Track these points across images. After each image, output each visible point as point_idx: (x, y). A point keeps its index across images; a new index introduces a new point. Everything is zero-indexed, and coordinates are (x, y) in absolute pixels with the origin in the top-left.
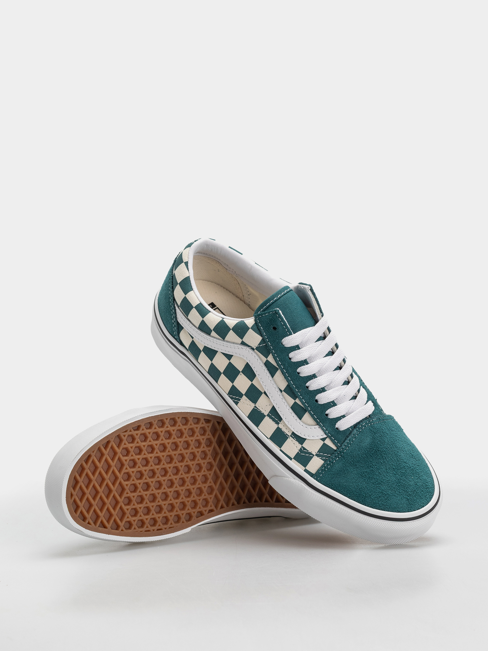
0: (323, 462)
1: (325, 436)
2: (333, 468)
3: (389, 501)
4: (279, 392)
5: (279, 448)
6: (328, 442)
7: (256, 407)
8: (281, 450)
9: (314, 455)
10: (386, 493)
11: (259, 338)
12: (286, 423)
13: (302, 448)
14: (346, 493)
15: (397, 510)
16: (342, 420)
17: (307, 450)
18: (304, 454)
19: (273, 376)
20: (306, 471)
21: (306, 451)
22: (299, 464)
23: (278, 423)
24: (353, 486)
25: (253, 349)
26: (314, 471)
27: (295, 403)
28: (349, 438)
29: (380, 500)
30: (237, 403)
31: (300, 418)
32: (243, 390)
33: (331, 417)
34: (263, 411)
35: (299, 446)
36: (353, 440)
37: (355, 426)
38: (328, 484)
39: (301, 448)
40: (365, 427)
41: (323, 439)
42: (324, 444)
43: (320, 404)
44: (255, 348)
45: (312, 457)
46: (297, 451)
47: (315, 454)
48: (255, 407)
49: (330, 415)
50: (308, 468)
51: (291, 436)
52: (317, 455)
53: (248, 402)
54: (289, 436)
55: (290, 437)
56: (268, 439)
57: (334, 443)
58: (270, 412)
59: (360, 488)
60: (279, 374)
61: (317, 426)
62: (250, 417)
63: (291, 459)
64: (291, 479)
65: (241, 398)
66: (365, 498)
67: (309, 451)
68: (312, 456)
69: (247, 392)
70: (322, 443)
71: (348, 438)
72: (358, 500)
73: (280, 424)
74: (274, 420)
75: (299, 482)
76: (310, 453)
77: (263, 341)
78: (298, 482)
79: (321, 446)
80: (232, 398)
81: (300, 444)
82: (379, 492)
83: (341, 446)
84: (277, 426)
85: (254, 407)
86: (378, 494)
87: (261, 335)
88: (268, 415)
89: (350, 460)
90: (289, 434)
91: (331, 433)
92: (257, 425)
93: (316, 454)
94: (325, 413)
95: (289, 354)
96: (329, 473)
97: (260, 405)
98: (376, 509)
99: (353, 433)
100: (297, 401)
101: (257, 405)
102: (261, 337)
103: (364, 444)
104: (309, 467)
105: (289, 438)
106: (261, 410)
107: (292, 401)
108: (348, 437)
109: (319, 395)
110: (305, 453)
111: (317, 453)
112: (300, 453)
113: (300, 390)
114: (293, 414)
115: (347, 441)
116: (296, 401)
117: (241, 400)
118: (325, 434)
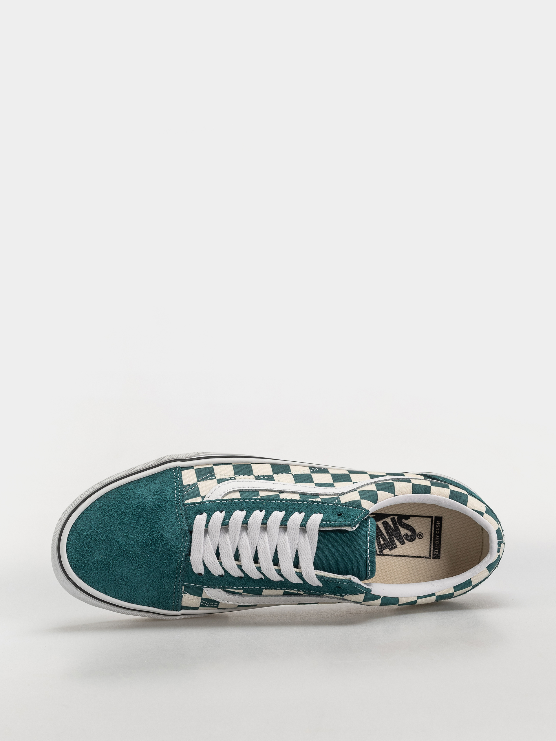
0: (184, 484)
1: (205, 500)
5: (234, 464)
6: (198, 500)
9: (199, 481)
17: (209, 479)
20: (192, 467)
22: (203, 467)
23: (257, 476)
26: (184, 472)
34: (280, 476)
35: (218, 476)
39: (215, 477)
41: (203, 498)
42: (199, 495)
45: (198, 479)
47: (199, 483)
48: (291, 473)
50: (193, 471)
51: (235, 478)
53: (301, 472)
55: (235, 476)
56: (251, 463)
57: (192, 503)
62: (287, 466)
65: (310, 471)
67: (206, 480)
69: (311, 476)
70: (202, 494)
73: (254, 477)
74: (263, 475)
76: (203, 480)
79: (200, 492)
81: (219, 478)
83: (185, 508)
84: (254, 475)
88: (272, 475)
91: (203, 506)
92: (273, 465)
94: (225, 511)
97: (288, 477)
99: (187, 526)
101: (290, 475)
106: (283, 475)
108: (186, 518)
110: (208, 477)
111: (197, 485)
112: (212, 474)
115: (183, 515)
118: (207, 502)
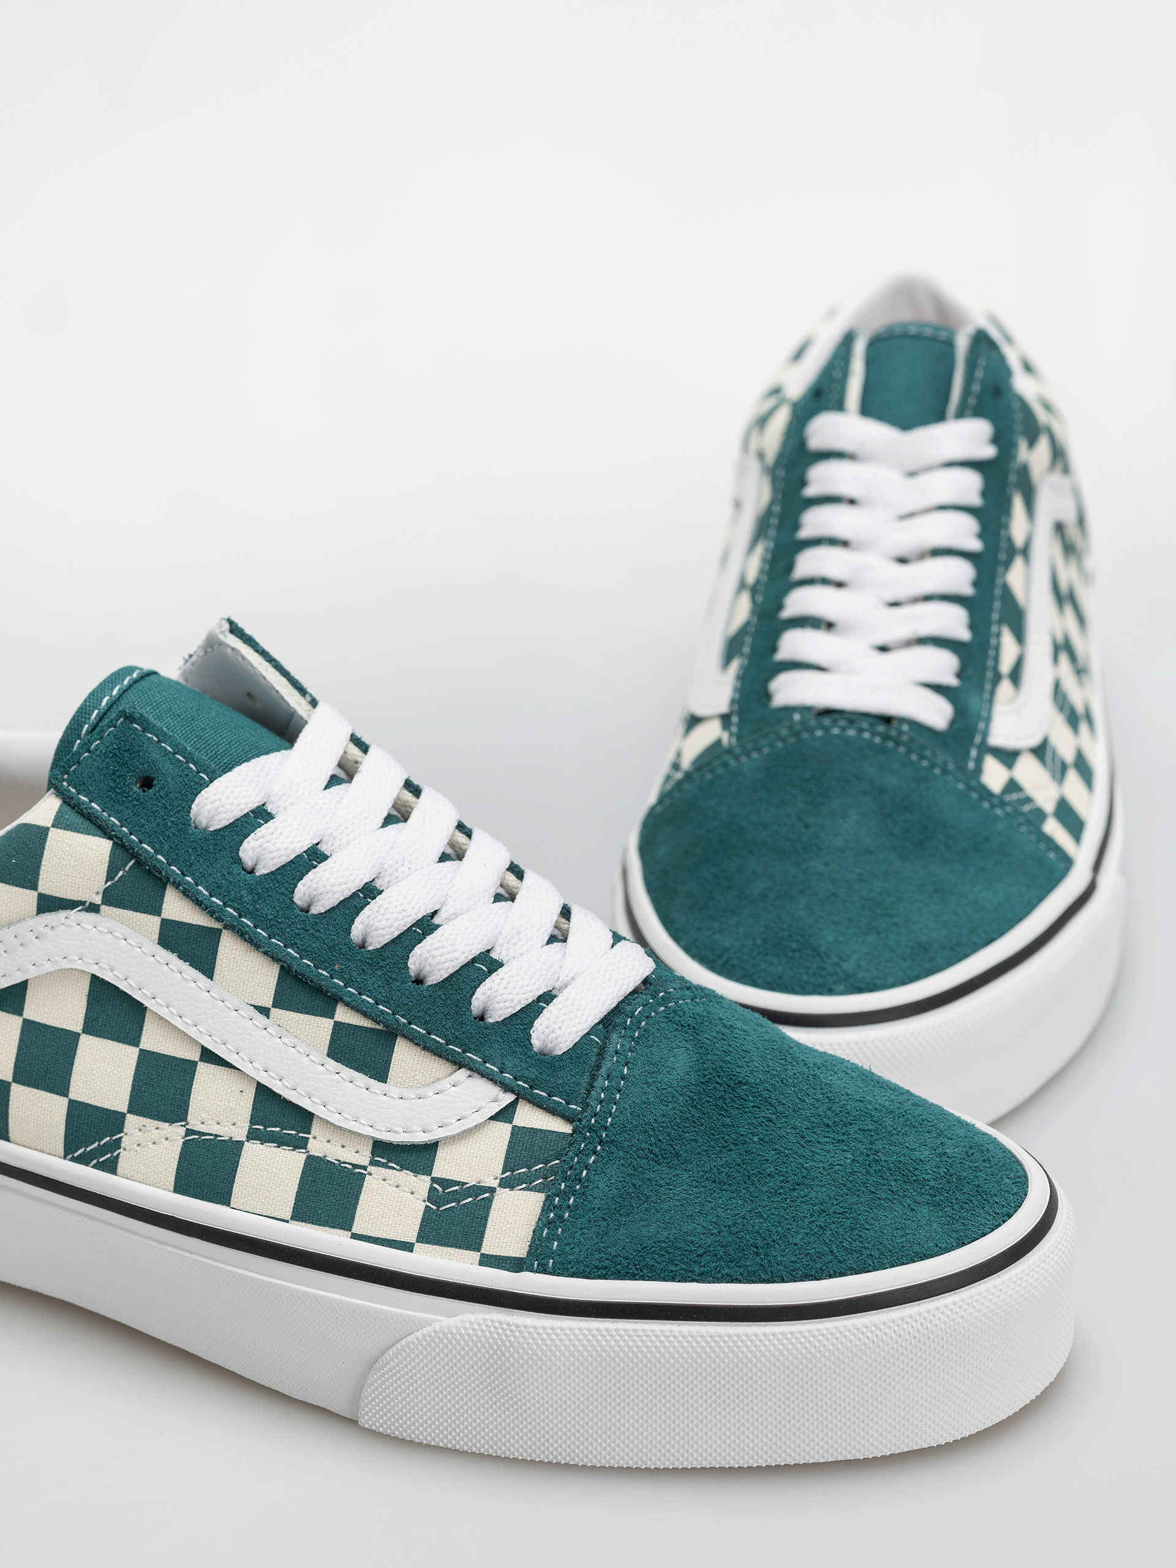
0: (540, 1197)
1: (507, 1099)
2: (590, 1198)
3: (867, 1232)
4: (260, 1018)
5: (346, 1232)
6: (529, 1117)
7: (194, 1132)
8: (355, 1236)
9: (492, 1190)
10: (842, 1210)
11: (100, 848)
12: (335, 1119)
13: (436, 1186)
14: (683, 1266)
15: (917, 1254)
16: (545, 1011)
17: (457, 1183)
18: (453, 1204)
19: (209, 973)
20: (488, 1261)
21: (457, 1188)
22: (449, 1249)
23: (300, 1144)
24: (698, 1230)
25: (93, 908)
26: (519, 1249)
27: (337, 1025)
28: (603, 1071)
29: (830, 1241)
30: (111, 1167)
31: (380, 1072)
32: (117, 1097)
33: (498, 1013)
34: (227, 1129)
35: (422, 1184)
36: (622, 1072)
37: (608, 1022)
38: (596, 1267)
39: (432, 1190)
40: (647, 1017)
41: (505, 1114)
43: (436, 984)
44: (98, 900)
45: (490, 1201)
46: (421, 1207)
47: (495, 1184)
48: (189, 1132)
49: (491, 1007)
51: (373, 1163)
52: (506, 1183)
53: (154, 1131)
54: (365, 1168)
55: (371, 1169)
56: (287, 1221)
57: (553, 1111)
58: (253, 1120)
59: (729, 1227)
60: (230, 948)
61: (462, 1073)
62: (183, 1186)
63: (408, 1247)
64: (443, 1324)
65: (122, 1131)
66: (766, 1255)
67: (467, 1183)
68: (487, 1195)
69: (133, 1093)
70: (505, 1129)
71: (598, 1070)
72: (741, 1274)
73: (311, 1141)
74: (281, 1141)
75: (481, 1316)
76: (478, 1190)
77: (122, 849)
78: (472, 1317)
79: (507, 1143)
80: (83, 1160)
81: (420, 1176)
82: (812, 1215)
83: (585, 1105)
84: (305, 1156)
85: (186, 1135)
86: (810, 1223)
87: (104, 831)
88: (252, 1135)
89: (644, 1146)
90: (364, 1158)
91: (526, 1073)
92: (223, 1197)
93: (498, 1181)
94: (469, 1009)
95: (238, 853)
96: (584, 1220)
97: (204, 1116)
98: (830, 1277)
99: (611, 1049)
100: (343, 1015)
101: (194, 1123)
102: (108, 841)
103: (671, 1077)
104: (491, 1245)
105: (370, 1174)
106: (215, 1129)
107: (320, 1028)
108: (598, 1067)
109: (418, 950)
110: (456, 1197)
111: (504, 1176)
112: (434, 1207)
113: (337, 967)
114: (348, 1072)
115: (602, 1082)
116: (336, 1019)
117: (123, 1140)
118: (506, 1088)
